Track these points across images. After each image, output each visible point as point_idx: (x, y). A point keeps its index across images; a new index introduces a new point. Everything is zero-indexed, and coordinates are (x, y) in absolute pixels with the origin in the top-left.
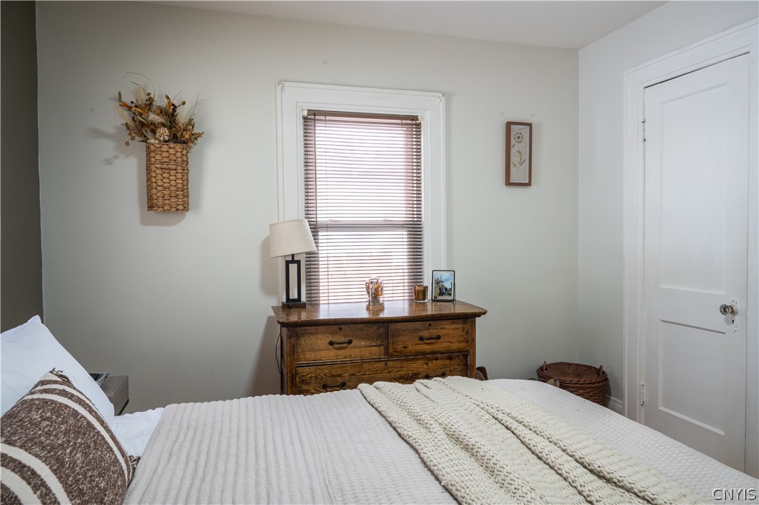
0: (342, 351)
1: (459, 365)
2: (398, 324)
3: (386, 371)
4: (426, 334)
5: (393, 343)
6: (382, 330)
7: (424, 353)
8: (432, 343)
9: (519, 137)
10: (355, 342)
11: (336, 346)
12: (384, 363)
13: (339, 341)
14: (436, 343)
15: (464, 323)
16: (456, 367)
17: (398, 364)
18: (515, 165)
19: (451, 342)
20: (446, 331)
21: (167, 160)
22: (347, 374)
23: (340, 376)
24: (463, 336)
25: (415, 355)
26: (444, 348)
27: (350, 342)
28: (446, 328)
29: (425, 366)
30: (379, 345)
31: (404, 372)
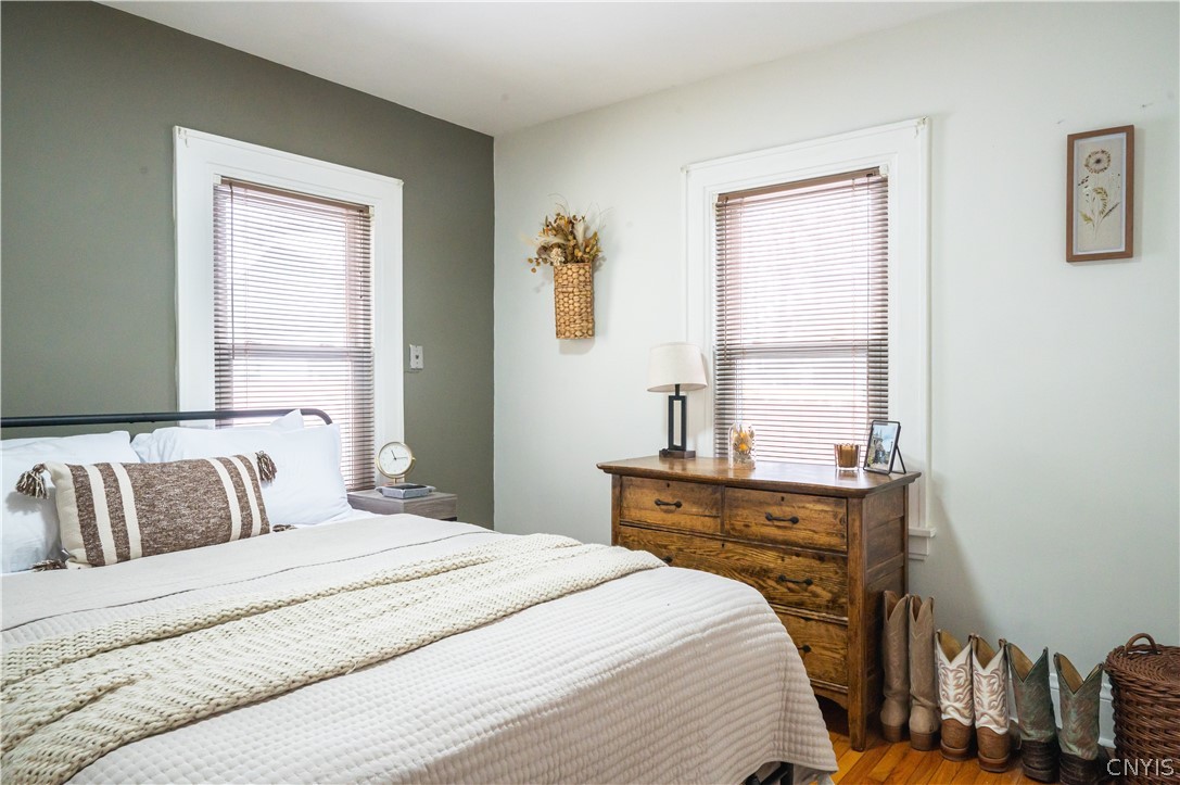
0: (670, 515)
1: (837, 573)
2: (737, 490)
3: (723, 555)
4: (775, 511)
5: (730, 517)
6: (718, 495)
7: (774, 541)
8: (785, 527)
9: (1098, 161)
10: (686, 506)
11: (663, 507)
12: (720, 543)
13: (666, 501)
14: (791, 528)
15: (837, 505)
16: (831, 575)
17: (740, 549)
18: (1088, 219)
19: (814, 531)
20: (808, 512)
21: (565, 283)
22: (673, 547)
23: (665, 547)
24: (835, 526)
25: (761, 541)
26: (804, 539)
27: (678, 505)
28: (807, 508)
29: (779, 561)
30: (715, 517)
31: (748, 563)
